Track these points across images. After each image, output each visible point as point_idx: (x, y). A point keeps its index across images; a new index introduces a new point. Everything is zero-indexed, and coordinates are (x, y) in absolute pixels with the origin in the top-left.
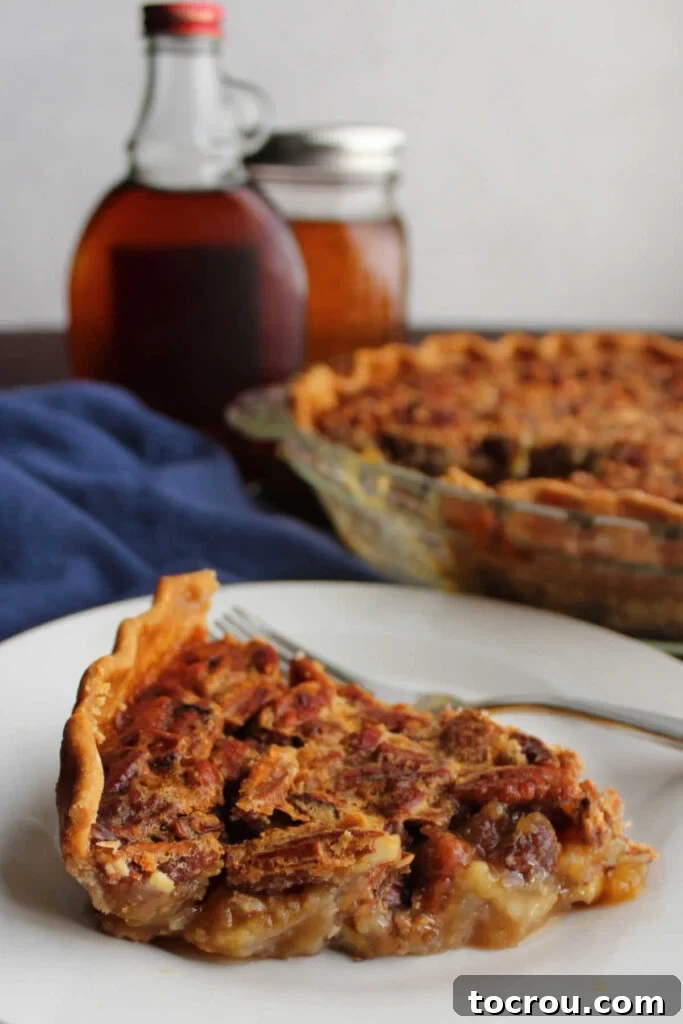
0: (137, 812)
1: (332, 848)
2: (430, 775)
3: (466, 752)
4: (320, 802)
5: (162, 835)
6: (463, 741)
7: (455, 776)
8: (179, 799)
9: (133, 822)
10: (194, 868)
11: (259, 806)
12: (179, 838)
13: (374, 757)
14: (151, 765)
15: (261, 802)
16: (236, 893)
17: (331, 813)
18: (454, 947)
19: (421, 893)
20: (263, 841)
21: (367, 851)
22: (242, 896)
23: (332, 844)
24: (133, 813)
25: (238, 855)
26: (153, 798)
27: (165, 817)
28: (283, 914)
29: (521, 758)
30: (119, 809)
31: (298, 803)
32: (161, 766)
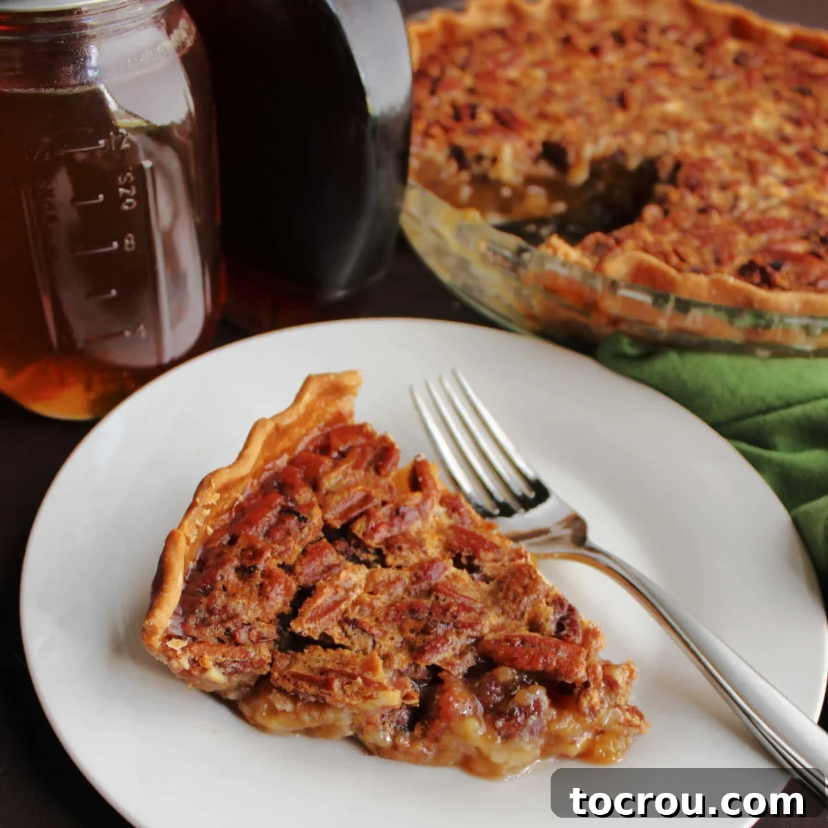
0: (210, 616)
1: (346, 687)
2: (464, 626)
3: (509, 606)
4: (364, 631)
5: (225, 638)
6: (511, 595)
7: (486, 630)
8: (246, 609)
9: (204, 623)
10: (245, 667)
11: (309, 629)
12: (237, 644)
13: (429, 592)
14: (237, 570)
15: (312, 626)
16: (274, 691)
17: (370, 643)
18: (446, 765)
19: (423, 724)
20: (304, 657)
21: (371, 697)
22: (278, 695)
23: (347, 684)
24: (207, 615)
25: (283, 663)
26: (225, 607)
27: (230, 625)
28: (306, 717)
29: (551, 627)
30: (197, 611)
31: (346, 627)
32: (245, 572)
